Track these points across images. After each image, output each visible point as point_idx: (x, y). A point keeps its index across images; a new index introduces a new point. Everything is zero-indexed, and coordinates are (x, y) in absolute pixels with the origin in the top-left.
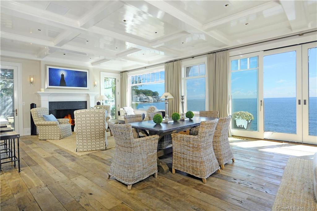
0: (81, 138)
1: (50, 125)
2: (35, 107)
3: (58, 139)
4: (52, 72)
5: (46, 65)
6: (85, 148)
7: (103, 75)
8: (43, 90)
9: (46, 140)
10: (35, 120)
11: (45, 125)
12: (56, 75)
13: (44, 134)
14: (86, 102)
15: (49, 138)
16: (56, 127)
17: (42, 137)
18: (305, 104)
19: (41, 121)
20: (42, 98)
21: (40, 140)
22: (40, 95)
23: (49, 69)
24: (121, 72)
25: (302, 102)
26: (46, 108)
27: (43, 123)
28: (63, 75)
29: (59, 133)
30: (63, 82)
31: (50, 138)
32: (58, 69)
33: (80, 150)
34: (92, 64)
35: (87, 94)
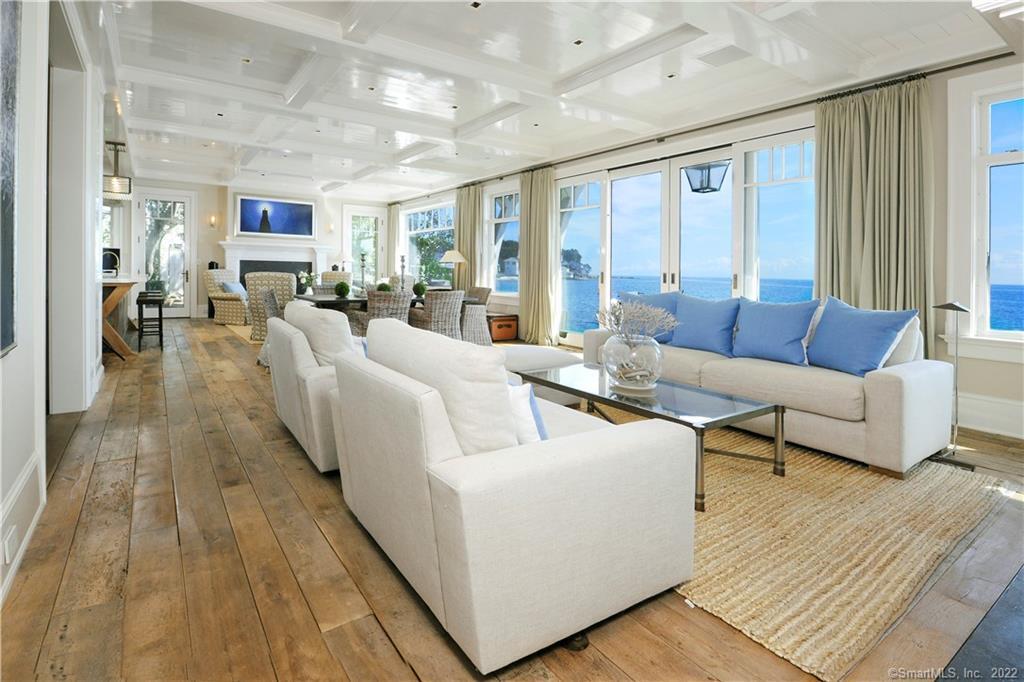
1: (232, 300)
2: (217, 268)
3: (242, 324)
4: (247, 206)
5: (235, 195)
7: (351, 211)
8: (229, 240)
9: (224, 325)
11: (223, 299)
12: (254, 212)
13: (222, 316)
14: (310, 264)
16: (240, 303)
17: (220, 319)
18: (673, 282)
19: (218, 291)
20: (228, 254)
21: (218, 325)
22: (225, 247)
23: (242, 200)
24: (389, 205)
25: (669, 278)
26: (234, 272)
29: (244, 315)
30: (265, 225)
31: (230, 322)
32: (257, 201)
34: (324, 189)
35: (312, 248)
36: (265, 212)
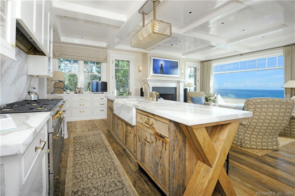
4: (155, 62)
6: (253, 145)
7: (187, 65)
12: (158, 65)
14: (176, 88)
23: (153, 59)
24: (201, 62)
28: (162, 64)
30: (161, 71)
32: (159, 60)
34: (183, 54)
35: (178, 81)
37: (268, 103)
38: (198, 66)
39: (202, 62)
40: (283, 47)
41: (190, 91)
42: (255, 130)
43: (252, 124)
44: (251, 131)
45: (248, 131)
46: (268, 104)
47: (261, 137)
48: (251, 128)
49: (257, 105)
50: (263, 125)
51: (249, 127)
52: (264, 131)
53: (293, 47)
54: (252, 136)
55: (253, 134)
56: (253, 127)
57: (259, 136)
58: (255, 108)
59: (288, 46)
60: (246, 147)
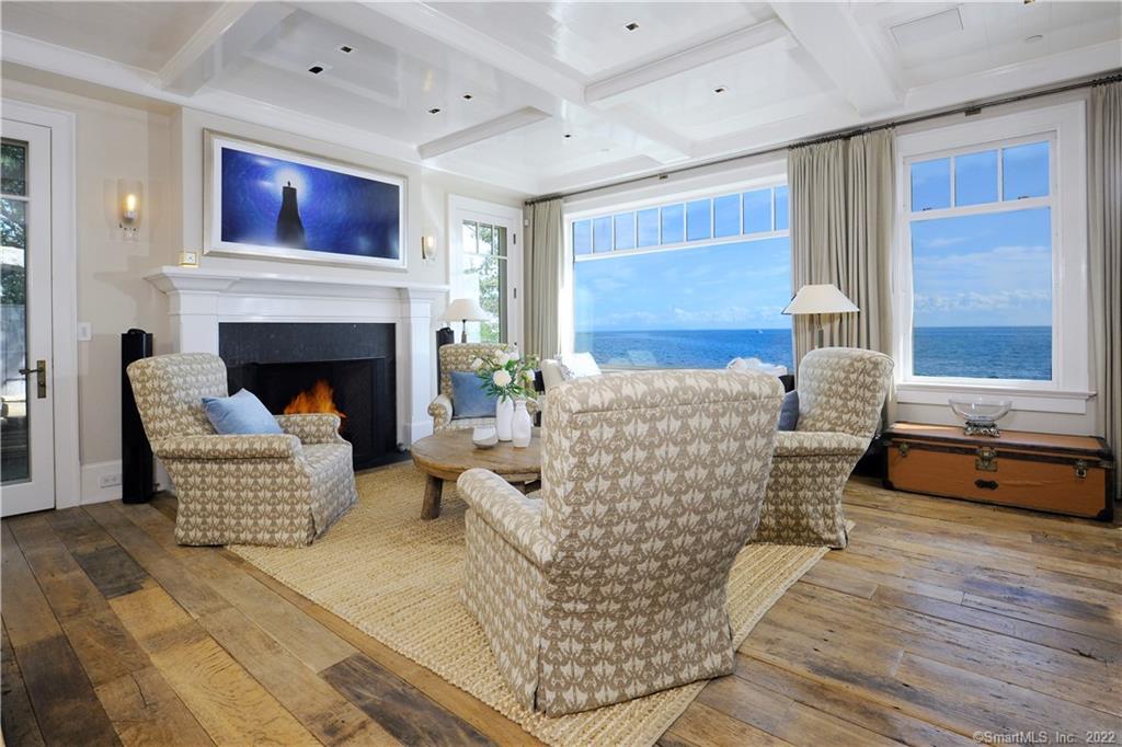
0: (582, 607)
1: (253, 457)
2: (150, 354)
3: (299, 541)
4: (240, 170)
6: (603, 681)
7: (459, 210)
8: (190, 263)
9: (220, 546)
10: (158, 425)
11: (218, 458)
13: (212, 514)
14: (392, 329)
15: (242, 536)
16: (286, 467)
17: (196, 526)
19: (191, 430)
21: (185, 545)
22: (176, 284)
23: (225, 152)
24: (526, 203)
26: (205, 358)
27: (207, 443)
28: (294, 191)
29: (306, 507)
31: (249, 537)
33: (568, 696)
34: (423, 151)
35: (399, 289)
36: (290, 193)
37: (653, 406)
38: (514, 222)
39: (532, 203)
40: (787, 151)
41: (464, 340)
42: (603, 589)
43: (577, 555)
44: (584, 601)
45: (569, 599)
46: (653, 418)
47: (641, 620)
48: (582, 580)
49: (594, 425)
50: (637, 550)
51: (568, 575)
52: (650, 584)
53: (816, 152)
54: (595, 625)
55: (599, 616)
56: (589, 573)
57: (631, 615)
58: (583, 452)
59: (801, 145)
60: (564, 710)
